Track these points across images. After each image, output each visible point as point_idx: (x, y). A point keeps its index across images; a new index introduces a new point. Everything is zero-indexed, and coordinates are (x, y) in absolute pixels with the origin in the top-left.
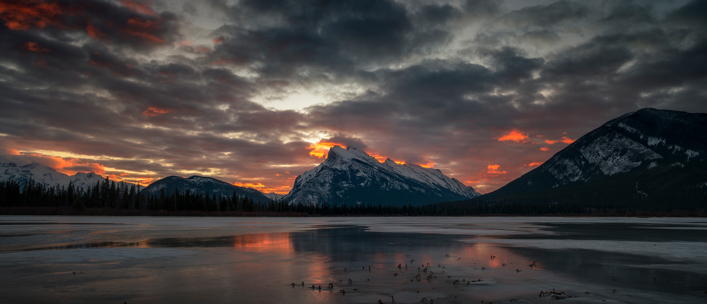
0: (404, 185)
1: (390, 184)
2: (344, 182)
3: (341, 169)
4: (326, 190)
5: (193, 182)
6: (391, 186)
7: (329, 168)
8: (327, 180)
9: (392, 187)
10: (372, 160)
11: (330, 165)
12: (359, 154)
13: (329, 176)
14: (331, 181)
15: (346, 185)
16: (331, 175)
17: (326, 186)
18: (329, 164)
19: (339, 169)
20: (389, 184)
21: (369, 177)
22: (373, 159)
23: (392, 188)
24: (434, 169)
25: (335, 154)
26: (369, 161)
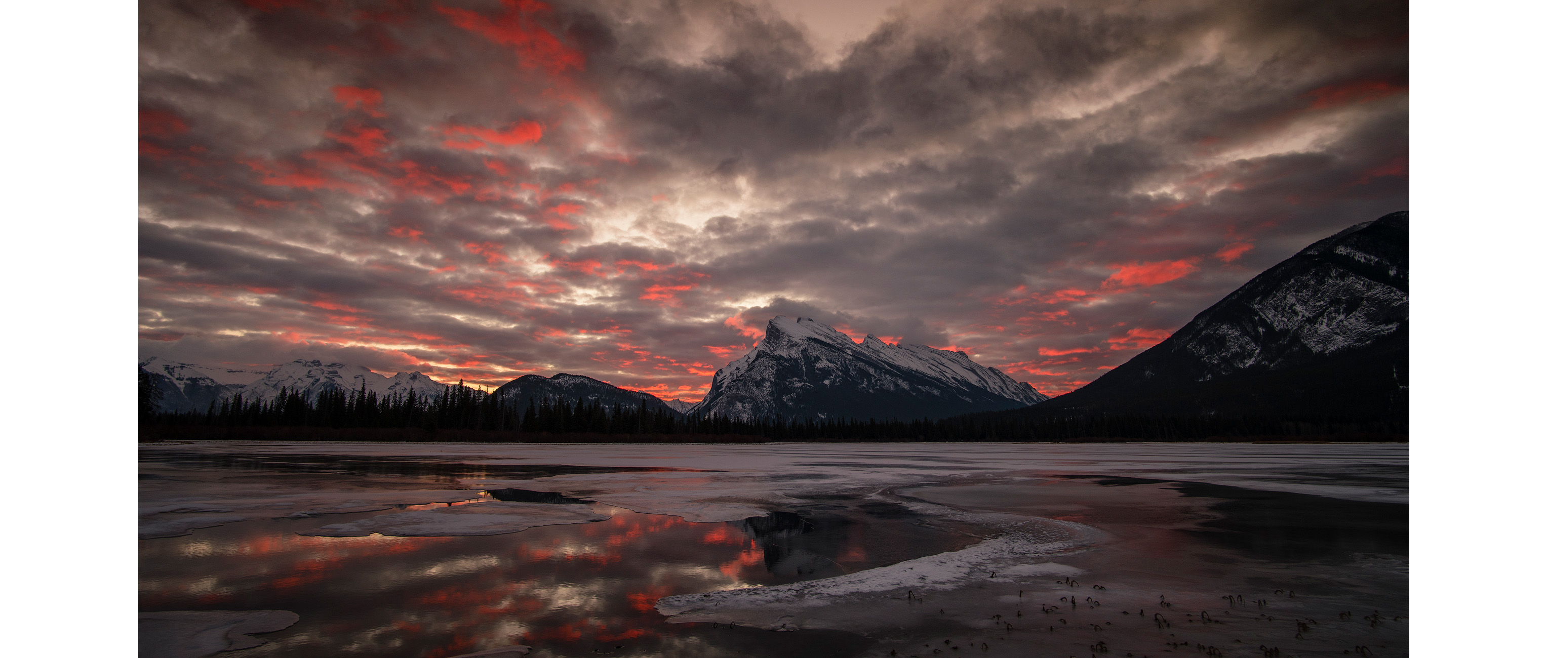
0: (900, 381)
1: (876, 381)
2: (796, 378)
3: (789, 356)
4: (765, 393)
5: (559, 383)
6: (877, 385)
7: (770, 356)
8: (767, 376)
9: (880, 386)
10: (842, 339)
11: (770, 350)
12: (818, 329)
13: (769, 370)
14: (774, 378)
15: (799, 384)
16: (772, 368)
17: (766, 387)
18: (769, 348)
19: (786, 357)
20: (873, 381)
21: (838, 369)
22: (843, 337)
23: (878, 388)
24: (953, 352)
25: (778, 330)
26: (836, 341)
